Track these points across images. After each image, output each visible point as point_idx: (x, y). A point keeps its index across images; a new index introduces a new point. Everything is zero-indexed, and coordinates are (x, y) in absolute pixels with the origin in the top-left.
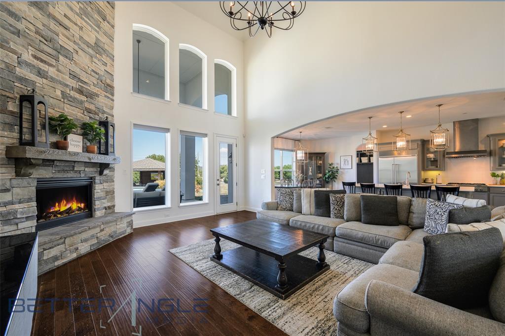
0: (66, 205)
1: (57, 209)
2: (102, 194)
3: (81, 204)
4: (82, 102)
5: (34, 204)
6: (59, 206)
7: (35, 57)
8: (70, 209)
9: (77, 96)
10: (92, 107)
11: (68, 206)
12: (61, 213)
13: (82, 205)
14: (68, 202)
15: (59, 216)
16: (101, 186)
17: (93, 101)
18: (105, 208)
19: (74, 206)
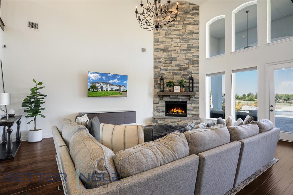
0: (176, 110)
1: (173, 111)
2: (191, 108)
3: (183, 110)
4: (181, 73)
5: (164, 108)
6: (174, 110)
7: (164, 66)
8: (178, 112)
9: (179, 72)
10: (186, 73)
11: (177, 111)
12: (174, 113)
13: (183, 111)
14: (177, 109)
15: (173, 113)
16: (190, 105)
17: (186, 71)
18: (193, 114)
19: (180, 111)
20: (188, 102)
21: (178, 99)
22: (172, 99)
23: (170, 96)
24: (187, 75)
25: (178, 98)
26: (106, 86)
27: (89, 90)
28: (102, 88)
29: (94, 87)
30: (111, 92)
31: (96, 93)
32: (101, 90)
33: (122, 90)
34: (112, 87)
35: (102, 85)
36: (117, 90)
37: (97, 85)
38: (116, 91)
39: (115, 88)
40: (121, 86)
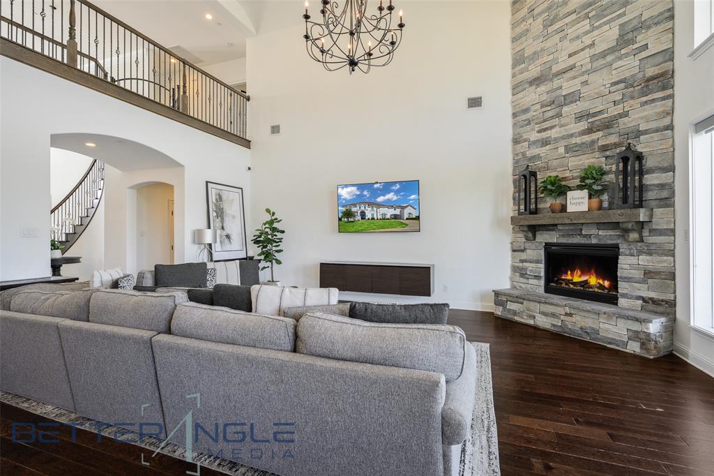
0: (580, 276)
1: (569, 277)
2: (638, 274)
3: (604, 280)
4: (593, 142)
5: (542, 266)
6: (572, 274)
8: (586, 282)
10: (613, 139)
11: (584, 278)
12: (574, 284)
13: (607, 284)
14: (583, 273)
15: (572, 286)
16: (633, 260)
17: (612, 130)
18: (643, 299)
19: (593, 280)
20: (623, 248)
21: (585, 236)
22: (563, 236)
23: (556, 225)
24: (616, 145)
25: (583, 232)
26: (370, 209)
27: (340, 219)
28: (363, 215)
29: (348, 214)
30: (381, 222)
31: (353, 226)
32: (362, 219)
33: (406, 216)
34: (383, 210)
35: (363, 208)
36: (395, 217)
37: (354, 209)
38: (391, 218)
39: (390, 212)
40: (403, 208)
